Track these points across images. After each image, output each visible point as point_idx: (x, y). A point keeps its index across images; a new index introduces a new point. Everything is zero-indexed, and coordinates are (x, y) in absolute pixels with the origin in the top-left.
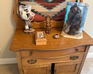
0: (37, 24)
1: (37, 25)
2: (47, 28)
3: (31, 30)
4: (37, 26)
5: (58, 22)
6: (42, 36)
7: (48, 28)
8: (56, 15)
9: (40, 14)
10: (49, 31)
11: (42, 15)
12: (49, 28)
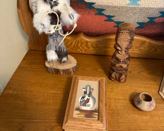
0: (87, 42)
1: (87, 45)
2: (114, 65)
3: (64, 62)
4: (86, 48)
5: (153, 42)
6: (91, 102)
7: (118, 65)
8: (151, 19)
9: (100, 11)
10: (121, 75)
11: (107, 16)
12: (121, 67)
